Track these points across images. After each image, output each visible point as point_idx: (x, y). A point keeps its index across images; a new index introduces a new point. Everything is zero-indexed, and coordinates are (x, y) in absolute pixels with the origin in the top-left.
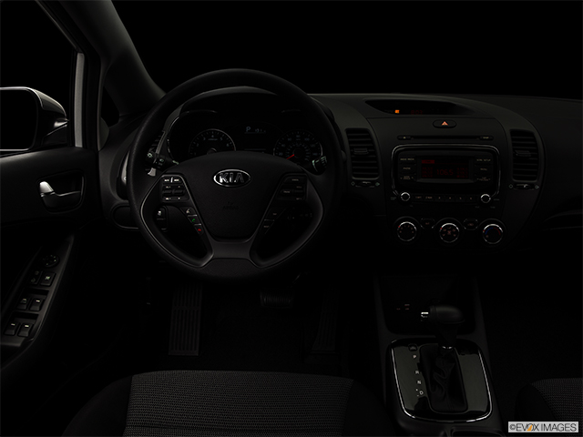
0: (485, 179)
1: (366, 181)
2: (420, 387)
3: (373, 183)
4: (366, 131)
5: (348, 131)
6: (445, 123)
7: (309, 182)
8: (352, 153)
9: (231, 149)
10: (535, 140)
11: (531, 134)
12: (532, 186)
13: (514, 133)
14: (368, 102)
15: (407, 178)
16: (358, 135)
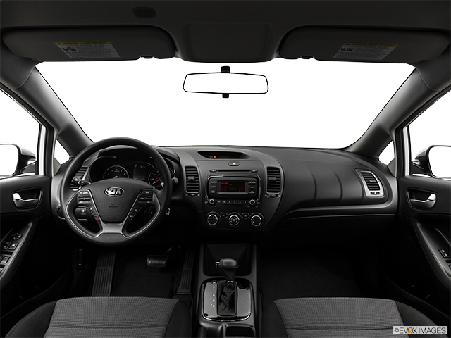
0: (252, 192)
1: (193, 193)
2: (213, 303)
3: (197, 194)
4: (195, 167)
5: (186, 167)
6: (234, 164)
7: (154, 194)
8: (187, 179)
9: (126, 177)
10: (279, 172)
11: (278, 169)
12: (277, 195)
13: (268, 168)
14: (199, 152)
15: (213, 192)
16: (191, 170)
